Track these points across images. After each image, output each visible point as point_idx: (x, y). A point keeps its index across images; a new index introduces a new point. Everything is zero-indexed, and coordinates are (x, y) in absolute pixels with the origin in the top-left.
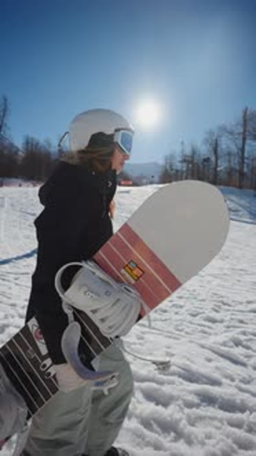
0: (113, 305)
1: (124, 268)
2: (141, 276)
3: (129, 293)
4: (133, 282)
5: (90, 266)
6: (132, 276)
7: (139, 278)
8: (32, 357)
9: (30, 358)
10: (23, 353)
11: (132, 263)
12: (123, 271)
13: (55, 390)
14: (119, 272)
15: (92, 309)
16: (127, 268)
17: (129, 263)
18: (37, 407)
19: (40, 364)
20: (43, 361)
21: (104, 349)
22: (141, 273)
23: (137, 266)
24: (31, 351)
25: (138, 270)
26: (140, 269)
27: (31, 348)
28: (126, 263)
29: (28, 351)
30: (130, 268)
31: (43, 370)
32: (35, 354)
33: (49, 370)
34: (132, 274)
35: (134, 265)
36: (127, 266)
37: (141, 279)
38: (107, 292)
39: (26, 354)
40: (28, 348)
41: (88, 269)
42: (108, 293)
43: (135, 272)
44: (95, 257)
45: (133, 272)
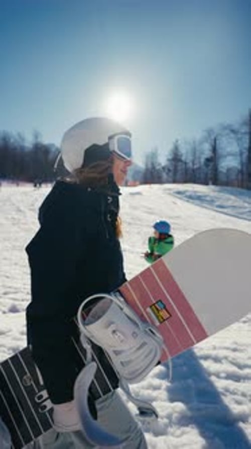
0: (139, 349)
1: (151, 307)
2: (168, 318)
3: (153, 336)
4: (158, 324)
5: (120, 301)
6: (157, 317)
7: (164, 320)
8: (29, 384)
9: (25, 385)
10: (18, 379)
11: (159, 303)
12: (149, 310)
13: (47, 426)
14: (145, 310)
15: (116, 349)
16: (153, 307)
17: (157, 302)
18: (24, 443)
19: (36, 394)
20: (39, 391)
21: (112, 390)
22: (168, 316)
23: (165, 308)
24: (28, 378)
25: (165, 312)
26: (167, 310)
27: (29, 375)
28: (154, 302)
29: (25, 377)
30: (157, 309)
31: (38, 401)
32: (32, 382)
33: (45, 403)
34: (158, 314)
35: (162, 306)
36: (154, 305)
37: (166, 322)
38: (134, 333)
39: (21, 381)
40: (26, 374)
41: (116, 303)
42: (135, 335)
43: (161, 313)
44: (121, 288)
45: (159, 313)
